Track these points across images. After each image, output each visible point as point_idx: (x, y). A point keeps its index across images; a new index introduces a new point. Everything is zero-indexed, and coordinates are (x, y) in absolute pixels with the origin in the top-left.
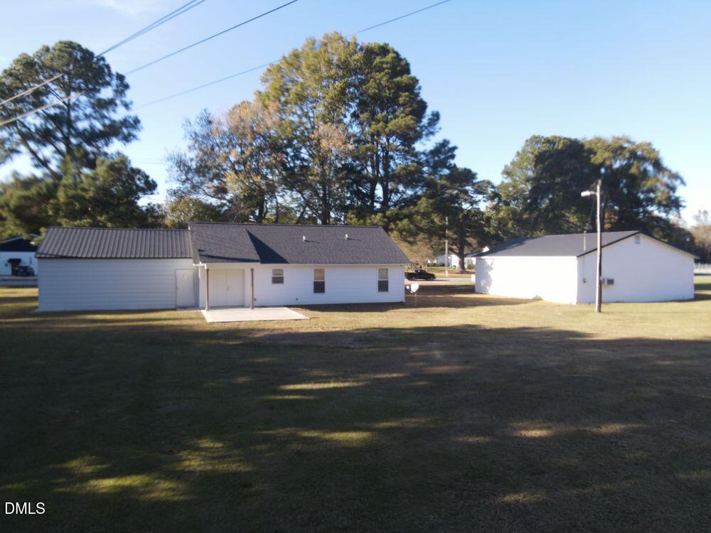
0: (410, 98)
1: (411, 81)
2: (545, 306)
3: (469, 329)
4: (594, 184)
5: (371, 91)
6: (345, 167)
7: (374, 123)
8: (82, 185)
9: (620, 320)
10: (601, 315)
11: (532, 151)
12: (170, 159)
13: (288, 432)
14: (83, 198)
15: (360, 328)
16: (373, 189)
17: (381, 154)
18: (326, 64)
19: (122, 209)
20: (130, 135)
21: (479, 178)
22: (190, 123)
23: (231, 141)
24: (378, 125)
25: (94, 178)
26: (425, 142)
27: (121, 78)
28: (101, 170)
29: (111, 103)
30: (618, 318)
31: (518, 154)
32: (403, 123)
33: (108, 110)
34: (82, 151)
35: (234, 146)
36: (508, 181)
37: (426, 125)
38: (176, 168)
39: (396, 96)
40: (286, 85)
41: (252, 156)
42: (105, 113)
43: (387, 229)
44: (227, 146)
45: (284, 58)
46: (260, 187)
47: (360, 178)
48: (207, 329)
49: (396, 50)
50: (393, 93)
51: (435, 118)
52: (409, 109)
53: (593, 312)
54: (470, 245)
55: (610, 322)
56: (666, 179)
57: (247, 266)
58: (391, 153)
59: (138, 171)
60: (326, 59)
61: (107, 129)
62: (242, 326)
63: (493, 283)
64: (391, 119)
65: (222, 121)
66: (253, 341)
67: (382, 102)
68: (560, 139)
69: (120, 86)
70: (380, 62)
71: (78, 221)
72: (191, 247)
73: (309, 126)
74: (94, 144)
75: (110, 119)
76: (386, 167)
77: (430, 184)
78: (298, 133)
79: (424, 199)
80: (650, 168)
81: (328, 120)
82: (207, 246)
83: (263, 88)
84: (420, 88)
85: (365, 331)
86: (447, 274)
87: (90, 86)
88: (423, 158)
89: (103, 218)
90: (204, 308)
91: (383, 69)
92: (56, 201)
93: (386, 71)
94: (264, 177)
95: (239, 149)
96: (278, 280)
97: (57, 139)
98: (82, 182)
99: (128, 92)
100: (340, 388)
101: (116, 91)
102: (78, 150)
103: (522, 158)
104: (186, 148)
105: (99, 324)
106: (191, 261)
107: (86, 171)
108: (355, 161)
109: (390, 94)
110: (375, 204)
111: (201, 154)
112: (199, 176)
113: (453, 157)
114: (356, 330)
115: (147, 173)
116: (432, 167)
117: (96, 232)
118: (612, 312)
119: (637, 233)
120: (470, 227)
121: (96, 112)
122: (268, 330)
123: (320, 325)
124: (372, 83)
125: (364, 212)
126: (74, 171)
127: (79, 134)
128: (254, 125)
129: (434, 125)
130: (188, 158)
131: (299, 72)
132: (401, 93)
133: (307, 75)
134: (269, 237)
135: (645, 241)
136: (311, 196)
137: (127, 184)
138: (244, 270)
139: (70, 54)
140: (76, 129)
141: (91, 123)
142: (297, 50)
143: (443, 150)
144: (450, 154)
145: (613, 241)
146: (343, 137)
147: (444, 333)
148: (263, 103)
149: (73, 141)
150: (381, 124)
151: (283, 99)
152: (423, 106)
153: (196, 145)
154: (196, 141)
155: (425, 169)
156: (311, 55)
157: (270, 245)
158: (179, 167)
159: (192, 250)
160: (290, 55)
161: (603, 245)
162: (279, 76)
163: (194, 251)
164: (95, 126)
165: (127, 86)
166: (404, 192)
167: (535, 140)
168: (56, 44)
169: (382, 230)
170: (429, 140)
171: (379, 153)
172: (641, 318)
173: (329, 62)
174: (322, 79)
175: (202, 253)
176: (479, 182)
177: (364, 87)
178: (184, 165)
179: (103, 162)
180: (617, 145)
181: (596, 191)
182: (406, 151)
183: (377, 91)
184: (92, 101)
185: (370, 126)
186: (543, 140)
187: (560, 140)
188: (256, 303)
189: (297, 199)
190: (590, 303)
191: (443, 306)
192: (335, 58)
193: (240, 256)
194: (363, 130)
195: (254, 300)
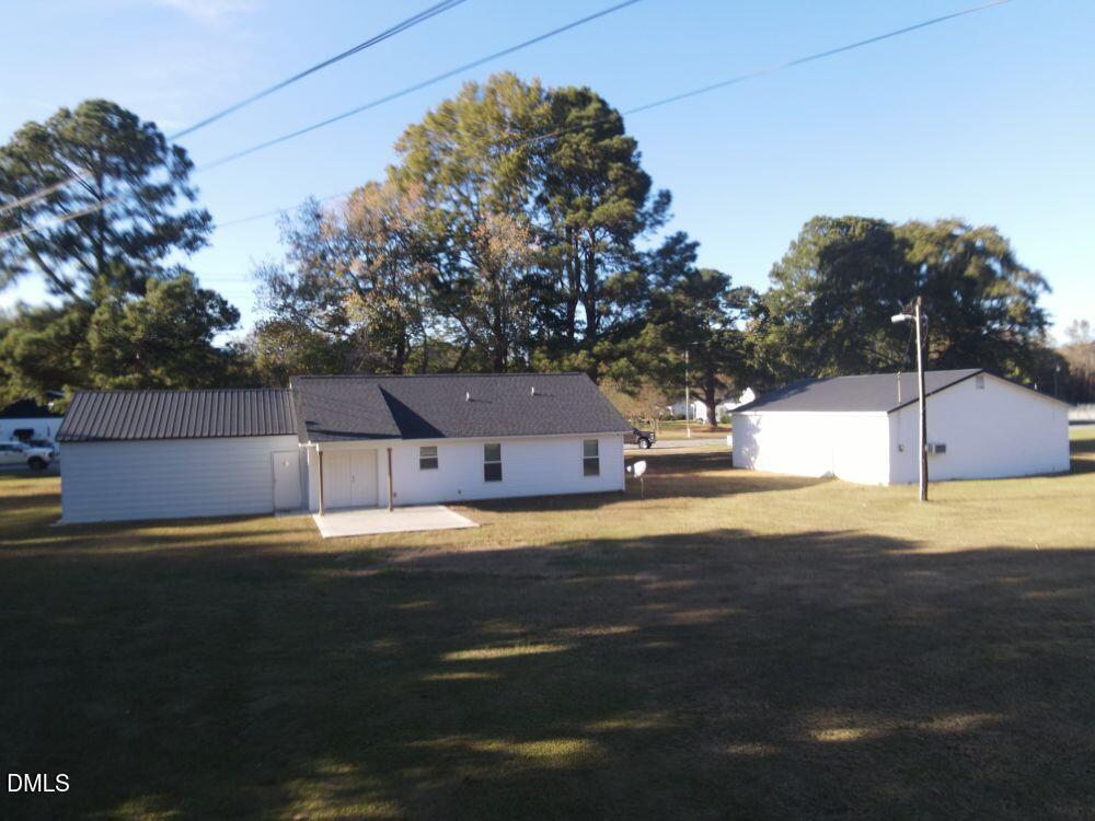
0: (625, 171)
1: (625, 146)
2: (840, 491)
3: (726, 537)
4: (911, 304)
5: (565, 162)
6: (528, 279)
7: (570, 211)
8: (124, 322)
9: (956, 514)
10: (927, 506)
11: (815, 240)
12: (259, 274)
13: (452, 743)
14: (127, 340)
15: (558, 540)
16: (572, 312)
17: (582, 257)
18: (496, 123)
19: (188, 355)
20: (196, 238)
21: (735, 284)
22: (288, 218)
23: (351, 244)
24: (577, 215)
25: (143, 310)
26: (650, 236)
27: (180, 152)
28: (153, 297)
29: (165, 192)
30: (954, 510)
31: (793, 245)
32: (616, 211)
33: (161, 203)
34: (122, 268)
35: (356, 254)
36: (779, 287)
37: (651, 211)
38: (269, 289)
39: (604, 169)
40: (433, 155)
41: (384, 266)
42: (157, 206)
43: (594, 375)
44: (346, 252)
45: (430, 114)
46: (397, 314)
47: (553, 297)
48: (322, 550)
49: (601, 96)
50: (598, 164)
51: (665, 200)
52: (625, 188)
53: (914, 500)
54: (723, 386)
55: (942, 519)
56: (1020, 284)
57: (382, 445)
58: (598, 255)
59: (210, 295)
60: (495, 116)
61: (160, 232)
62: (375, 544)
63: (760, 451)
64: (597, 204)
65: (336, 213)
66: (392, 569)
67: (583, 178)
68: (857, 220)
69: (179, 164)
70: (578, 118)
71: (121, 378)
72: (294, 416)
73: (471, 217)
74: (141, 254)
75: (166, 217)
76: (591, 277)
77: (658, 302)
78: (454, 228)
79: (650, 326)
80: (997, 267)
81: (500, 208)
82: (319, 415)
83: (399, 161)
84: (639, 155)
85: (565, 547)
86: (689, 433)
87: (134, 167)
88: (648, 261)
89: (159, 372)
90: (316, 511)
91: (583, 129)
92: (85, 345)
93: (587, 130)
94: (405, 298)
95: (363, 257)
96: (429, 463)
97: (83, 248)
98: (124, 317)
99: (191, 173)
100: (531, 655)
101: (173, 173)
102: (117, 267)
103: (800, 252)
104: (285, 257)
105: (156, 547)
106: (295, 438)
107: (133, 298)
108: (543, 269)
109: (593, 166)
110: (576, 335)
111: (306, 266)
112: (304, 300)
113: (693, 258)
114: (551, 544)
115: (225, 297)
116: (661, 275)
117: (147, 399)
118: (945, 501)
119: (979, 373)
120: (722, 359)
121: (143, 205)
122: (416, 548)
123: (495, 537)
124: (565, 150)
125: (560, 347)
126: (112, 298)
127: (118, 240)
128: (386, 219)
129: (663, 211)
130: (286, 272)
131: (454, 134)
132: (610, 164)
133: (467, 140)
134: (413, 392)
135: (992, 384)
136: (476, 326)
137: (193, 315)
138: (376, 451)
139: (104, 121)
140: (110, 231)
141: (136, 223)
142: (450, 101)
143: (678, 247)
144: (689, 254)
145: (943, 385)
146: (524, 233)
147: (689, 547)
148: (400, 185)
149: (109, 250)
150: (582, 212)
151: (429, 177)
152: (645, 182)
153: (299, 252)
154: (298, 246)
155: (651, 277)
156: (471, 109)
157: (416, 409)
158: (274, 286)
159: (295, 422)
160: (440, 110)
161: (927, 392)
162: (423, 143)
163: (299, 424)
164: (141, 228)
165: (189, 165)
166: (618, 314)
167: (819, 223)
168: (81, 106)
169: (585, 377)
170: (655, 233)
171: (580, 254)
172: (989, 509)
173: (500, 121)
174: (488, 144)
175: (311, 428)
176: (733, 291)
177: (553, 156)
178: (282, 284)
179: (157, 285)
180: (944, 233)
181: (914, 314)
182: (620, 252)
183: (573, 162)
184: (137, 189)
185: (565, 214)
186: (831, 222)
187: (857, 222)
188: (396, 500)
189: (455, 329)
190: (910, 483)
191: (685, 495)
192: (509, 112)
193: (370, 431)
194: (554, 221)
195: (393, 495)
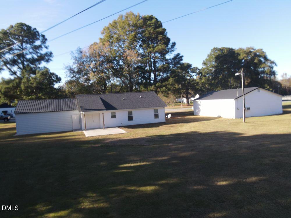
0: (163, 37)
1: (163, 30)
2: (222, 120)
3: (192, 133)
4: (240, 70)
5: (147, 35)
6: (138, 67)
7: (148, 48)
8: (30, 82)
9: (253, 126)
10: (245, 124)
11: (214, 54)
12: (66, 68)
13: (122, 188)
14: (32, 87)
15: (148, 136)
16: (150, 75)
17: (152, 60)
19: (48, 90)
20: (49, 59)
21: (193, 66)
22: (73, 53)
23: (90, 59)
24: (150, 49)
25: (35, 79)
27: (43, 36)
28: (38, 75)
29: (40, 47)
30: (252, 125)
31: (208, 55)
32: (161, 48)
33: (39, 50)
34: (29, 68)
35: (92, 62)
36: (205, 67)
37: (170, 48)
38: (69, 72)
40: (111, 34)
41: (99, 65)
42: (38, 51)
43: (157, 92)
44: (89, 61)
45: (110, 24)
46: (104, 77)
47: (145, 72)
48: (86, 140)
50: (156, 36)
51: (174, 45)
52: (163, 42)
53: (242, 122)
54: (190, 94)
55: (249, 127)
56: (269, 64)
57: (101, 112)
58: (156, 60)
59: (53, 74)
60: (128, 23)
61: (39, 58)
62: (100, 138)
63: (201, 110)
64: (156, 46)
65: (86, 51)
66: (105, 144)
67: (152, 39)
68: (225, 48)
69: (43, 39)
70: (150, 23)
71: (30, 97)
72: (77, 105)
73: (122, 51)
74: (34, 64)
75: (40, 53)
76: (155, 66)
77: (173, 72)
78: (118, 54)
79: (171, 78)
80: (263, 60)
81: (130, 48)
82: (84, 105)
83: (102, 37)
84: (167, 33)
85: (150, 137)
86: (182, 107)
87: (31, 41)
88: (170, 61)
89: (41, 95)
90: (84, 130)
92: (20, 88)
93: (152, 27)
94: (105, 73)
95: (94, 63)
96: (113, 117)
97: (19, 63)
99: (47, 42)
100: (142, 165)
101: (42, 42)
103: (210, 57)
104: (72, 63)
105: (42, 140)
106: (78, 111)
107: (33, 76)
108: (142, 64)
109: (154, 36)
110: (151, 81)
111: (79, 65)
112: (78, 74)
113: (182, 60)
114: (146, 137)
115: (57, 74)
116: (173, 65)
117: (38, 102)
118: (250, 122)
120: (190, 86)
121: (34, 51)
122: (111, 139)
123: (132, 135)
124: (147, 32)
125: (147, 85)
126: (27, 76)
127: (28, 60)
128: (99, 52)
129: (174, 47)
130: (73, 67)
131: (117, 29)
132: (159, 35)
133: (120, 30)
134: (108, 98)
135: (262, 91)
136: (125, 80)
137: (49, 80)
138: (99, 114)
139: (22, 28)
140: (26, 58)
141: (32, 56)
142: (115, 20)
143: (178, 57)
144: (180, 59)
146: (137, 55)
147: (183, 136)
148: (103, 43)
149: (26, 63)
150: (152, 49)
151: (111, 41)
152: (168, 40)
153: (76, 62)
154: (76, 60)
155: (171, 65)
156: (121, 22)
157: (109, 102)
158: (70, 71)
160: (113, 22)
161: (245, 93)
162: (109, 32)
163: (79, 107)
164: (34, 57)
165: (46, 39)
166: (162, 76)
167: (215, 49)
168: (16, 24)
169: (155, 93)
170: (171, 54)
171: (151, 60)
172: (261, 124)
173: (129, 25)
174: (126, 31)
175: (82, 108)
176: (193, 68)
177: (144, 34)
178: (72, 70)
179: (39, 72)
180: (248, 51)
181: (241, 73)
182: (162, 59)
183: (149, 35)
184: (32, 46)
185: (147, 49)
186: (218, 49)
187: (225, 49)
188: (105, 126)
189: (119, 81)
190: (241, 118)
191: (181, 123)
192: (131, 23)
193: (97, 108)
194: (144, 51)
195: (104, 125)
